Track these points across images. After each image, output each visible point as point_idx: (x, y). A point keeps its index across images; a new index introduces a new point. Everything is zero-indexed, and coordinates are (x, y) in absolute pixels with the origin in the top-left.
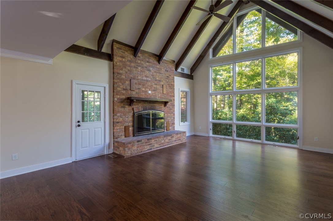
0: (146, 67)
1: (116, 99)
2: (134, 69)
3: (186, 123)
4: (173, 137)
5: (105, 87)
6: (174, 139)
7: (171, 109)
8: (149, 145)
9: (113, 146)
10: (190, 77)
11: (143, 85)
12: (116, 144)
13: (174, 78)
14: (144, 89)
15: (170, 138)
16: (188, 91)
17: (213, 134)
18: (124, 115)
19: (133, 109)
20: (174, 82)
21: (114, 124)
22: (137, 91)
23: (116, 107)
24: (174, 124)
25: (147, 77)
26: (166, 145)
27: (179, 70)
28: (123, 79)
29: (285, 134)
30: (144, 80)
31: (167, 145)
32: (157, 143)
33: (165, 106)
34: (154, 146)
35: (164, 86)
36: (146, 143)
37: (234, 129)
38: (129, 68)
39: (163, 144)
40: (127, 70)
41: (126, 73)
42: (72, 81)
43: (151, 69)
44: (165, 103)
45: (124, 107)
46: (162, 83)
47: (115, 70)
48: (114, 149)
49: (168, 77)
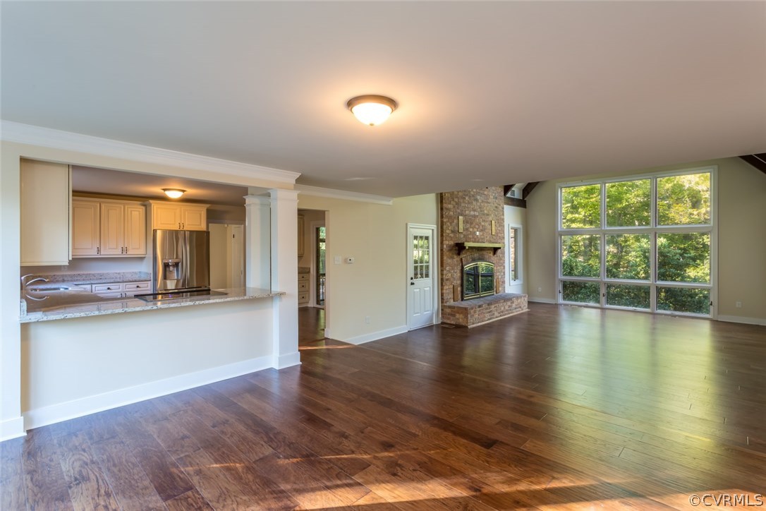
0: (473, 196)
1: (445, 246)
2: (462, 201)
3: (518, 282)
4: (513, 302)
5: (433, 230)
6: (514, 306)
7: (501, 259)
8: (489, 312)
9: (442, 314)
10: (521, 203)
11: (471, 224)
12: (448, 311)
13: (503, 208)
14: (471, 230)
15: (509, 303)
16: (519, 228)
17: (564, 299)
18: (453, 269)
19: (461, 259)
20: (503, 215)
21: (442, 282)
22: (465, 233)
23: (445, 258)
24: (504, 282)
25: (474, 211)
26: (505, 315)
27: (509, 195)
28: (451, 217)
29: (684, 301)
30: (472, 216)
31: (507, 314)
32: (496, 310)
33: (494, 253)
34: (494, 314)
35: (493, 222)
36: (487, 309)
37: (603, 291)
38: (456, 200)
39: (502, 312)
40: (454, 203)
41: (454, 207)
42: (407, 224)
43: (478, 197)
44: (495, 250)
45: (452, 258)
46: (490, 219)
47: (444, 205)
48: (443, 317)
49: (496, 207)
